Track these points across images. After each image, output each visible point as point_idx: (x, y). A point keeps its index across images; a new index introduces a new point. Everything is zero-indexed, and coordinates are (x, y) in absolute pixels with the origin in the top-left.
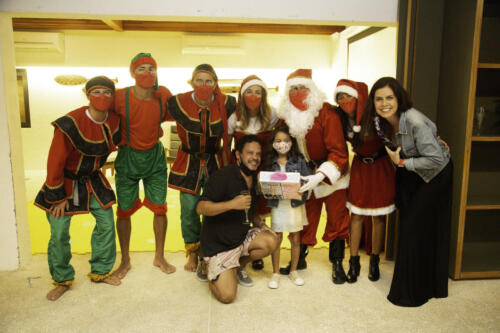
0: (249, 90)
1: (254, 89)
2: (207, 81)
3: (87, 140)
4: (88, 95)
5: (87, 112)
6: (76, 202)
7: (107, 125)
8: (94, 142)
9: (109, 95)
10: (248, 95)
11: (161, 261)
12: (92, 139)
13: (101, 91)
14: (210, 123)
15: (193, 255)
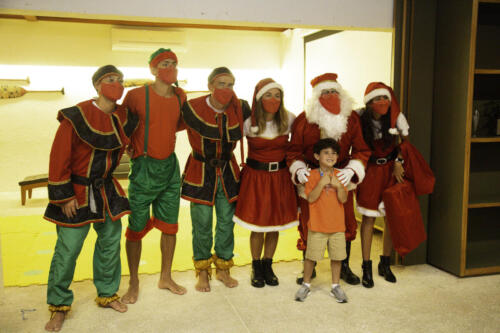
0: (268, 94)
1: (274, 93)
3: (93, 130)
6: (93, 209)
7: (116, 115)
8: (103, 133)
10: (268, 98)
11: (167, 280)
14: (228, 128)
15: (204, 273)
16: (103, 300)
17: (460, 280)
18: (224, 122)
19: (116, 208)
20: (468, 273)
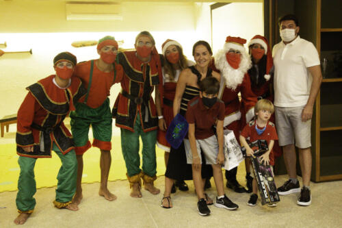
2: (147, 43)
3: (53, 102)
4: (55, 66)
5: (54, 80)
6: (42, 149)
7: (69, 90)
8: (59, 104)
9: (71, 67)
11: (105, 192)
12: (57, 102)
13: (65, 63)
14: (151, 76)
15: (137, 185)
16: (59, 204)
17: (316, 184)
18: (148, 72)
19: (64, 145)
20: (322, 179)
